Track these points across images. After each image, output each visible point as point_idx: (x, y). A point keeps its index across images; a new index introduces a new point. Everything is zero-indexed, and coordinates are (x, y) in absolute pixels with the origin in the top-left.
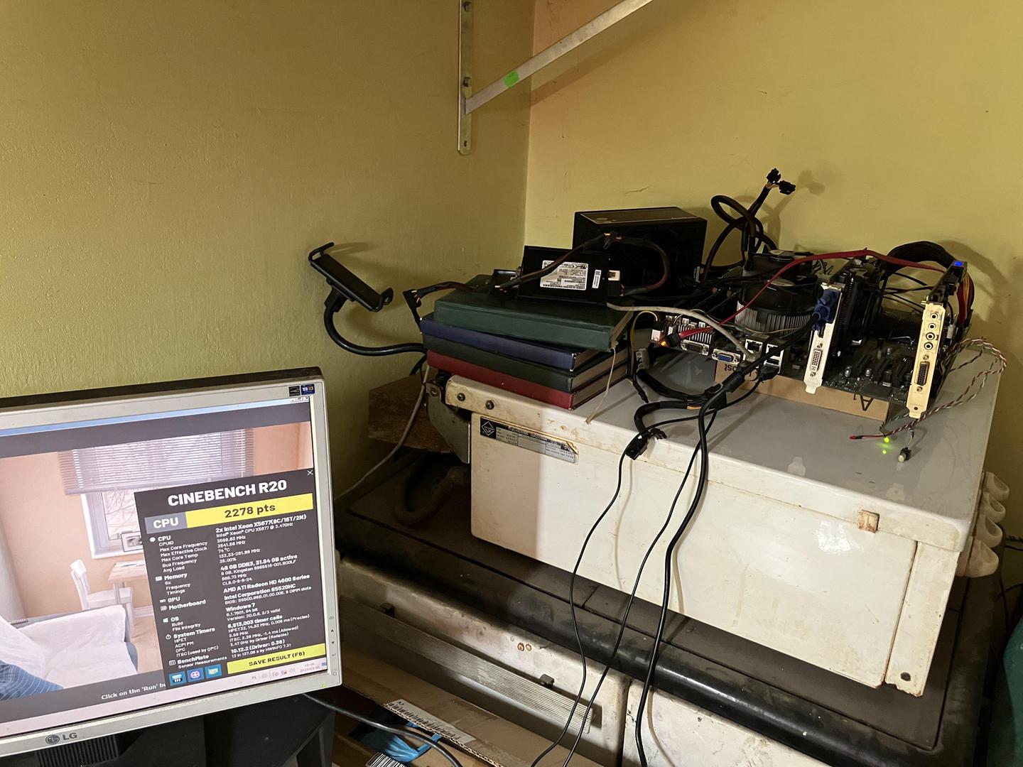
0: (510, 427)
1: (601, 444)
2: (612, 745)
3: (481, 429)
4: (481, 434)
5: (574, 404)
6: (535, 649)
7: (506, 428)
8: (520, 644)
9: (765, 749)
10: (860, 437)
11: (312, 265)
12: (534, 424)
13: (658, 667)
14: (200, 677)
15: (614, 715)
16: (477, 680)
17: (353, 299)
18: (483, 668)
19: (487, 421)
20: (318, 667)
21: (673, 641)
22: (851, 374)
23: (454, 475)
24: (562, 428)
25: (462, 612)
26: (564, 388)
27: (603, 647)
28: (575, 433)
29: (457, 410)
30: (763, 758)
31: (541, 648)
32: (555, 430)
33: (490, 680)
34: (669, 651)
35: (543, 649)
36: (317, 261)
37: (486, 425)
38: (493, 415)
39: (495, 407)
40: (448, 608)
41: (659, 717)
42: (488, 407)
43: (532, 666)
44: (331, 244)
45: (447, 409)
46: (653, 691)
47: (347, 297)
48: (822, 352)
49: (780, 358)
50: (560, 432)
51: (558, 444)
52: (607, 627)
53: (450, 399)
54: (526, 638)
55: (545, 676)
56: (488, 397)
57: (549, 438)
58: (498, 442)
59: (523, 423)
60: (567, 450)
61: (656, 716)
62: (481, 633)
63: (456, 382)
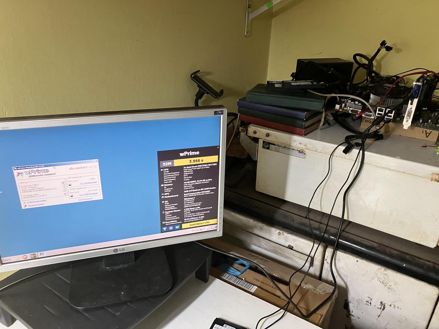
0: (276, 144)
1: (317, 150)
2: (318, 274)
3: (263, 146)
4: (263, 148)
5: (305, 133)
6: (286, 234)
7: (274, 145)
8: (279, 232)
9: (386, 272)
10: (426, 146)
11: (192, 79)
12: (287, 143)
13: (340, 240)
14: (173, 229)
15: (319, 261)
16: (260, 247)
17: (208, 93)
18: (263, 243)
19: (266, 142)
20: (213, 228)
21: (346, 230)
22: (422, 122)
23: (248, 166)
24: (300, 143)
25: (253, 220)
26: (301, 127)
27: (316, 233)
28: (306, 145)
29: (252, 138)
30: (385, 276)
31: (288, 234)
32: (297, 144)
33: (266, 247)
34: (344, 234)
35: (289, 234)
36: (193, 77)
37: (265, 144)
38: (268, 139)
39: (270, 136)
40: (247, 219)
41: (339, 261)
42: (267, 136)
43: (285, 242)
44: (199, 71)
45: (248, 138)
46: (337, 250)
47: (205, 92)
48: (412, 111)
49: (392, 115)
50: (299, 145)
51: (298, 150)
52: (316, 225)
53: (250, 133)
54: (281, 230)
55: (289, 245)
56: (267, 132)
57: (294, 148)
58: (270, 151)
59: (282, 142)
60: (302, 153)
61: (338, 260)
62: (262, 229)
63: (252, 126)
